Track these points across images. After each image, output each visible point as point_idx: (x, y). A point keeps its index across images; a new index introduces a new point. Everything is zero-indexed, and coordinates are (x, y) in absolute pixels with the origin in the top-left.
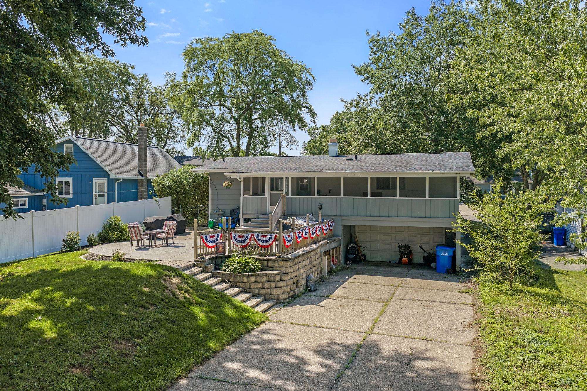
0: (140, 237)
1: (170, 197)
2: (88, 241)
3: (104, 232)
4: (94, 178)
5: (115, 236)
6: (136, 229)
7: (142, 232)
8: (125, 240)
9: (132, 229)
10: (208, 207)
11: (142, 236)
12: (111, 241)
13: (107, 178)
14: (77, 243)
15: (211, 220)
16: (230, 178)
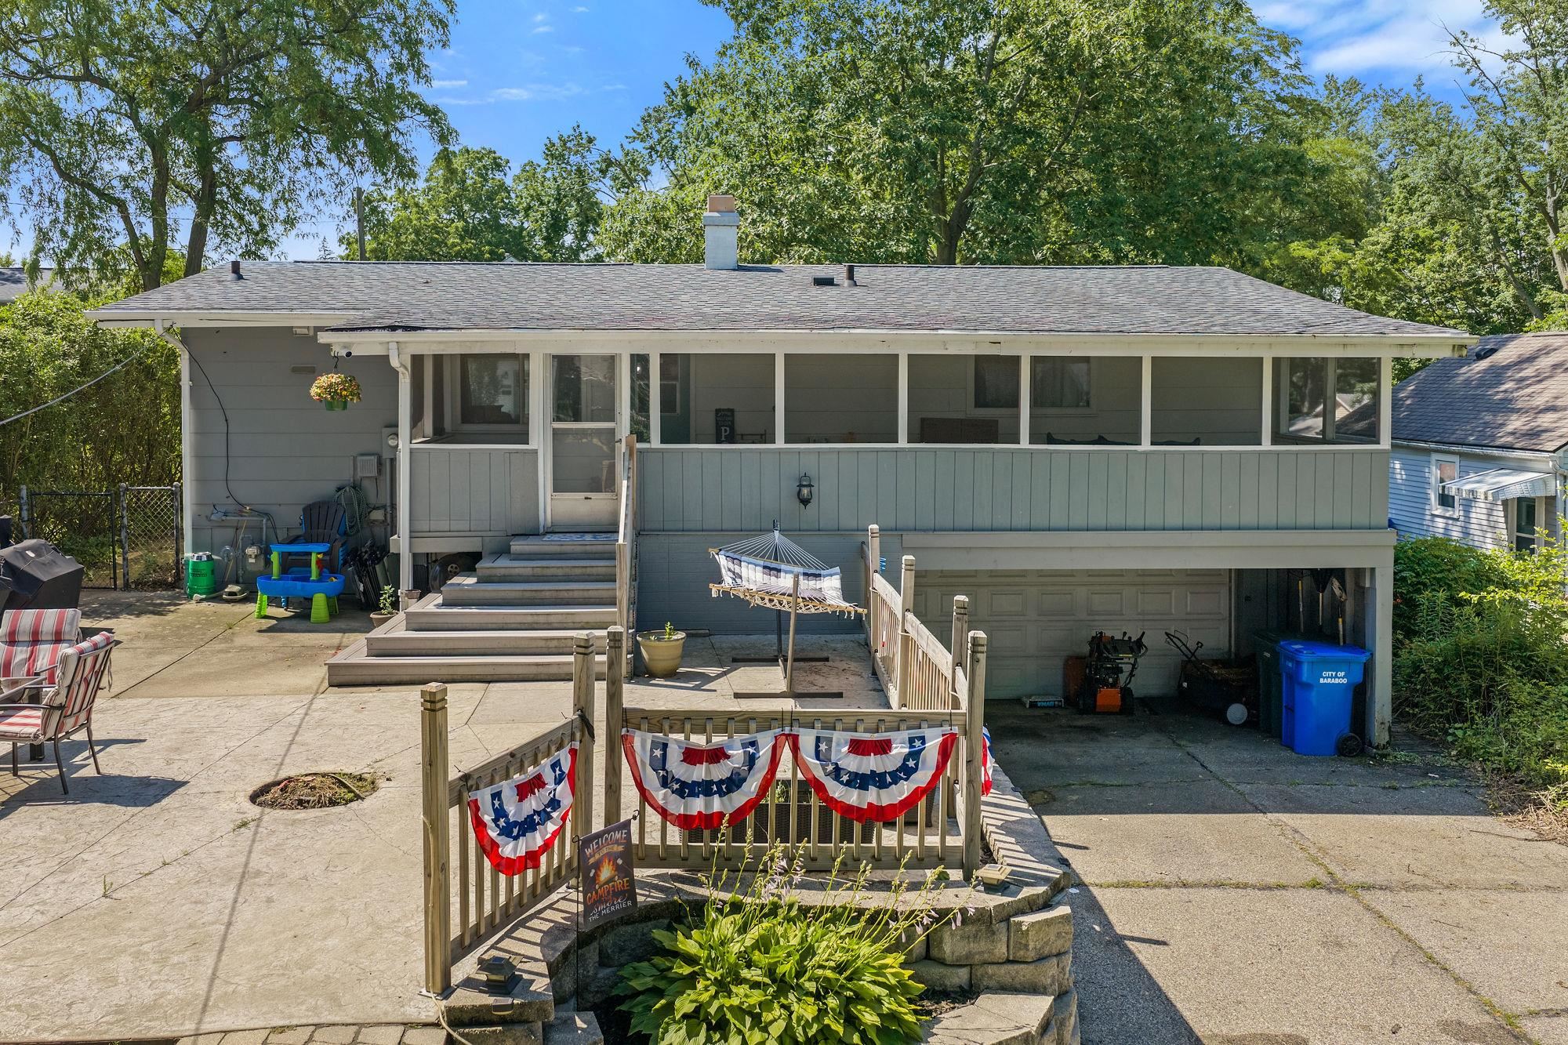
10: (178, 494)
15: (199, 558)
16: (349, 354)
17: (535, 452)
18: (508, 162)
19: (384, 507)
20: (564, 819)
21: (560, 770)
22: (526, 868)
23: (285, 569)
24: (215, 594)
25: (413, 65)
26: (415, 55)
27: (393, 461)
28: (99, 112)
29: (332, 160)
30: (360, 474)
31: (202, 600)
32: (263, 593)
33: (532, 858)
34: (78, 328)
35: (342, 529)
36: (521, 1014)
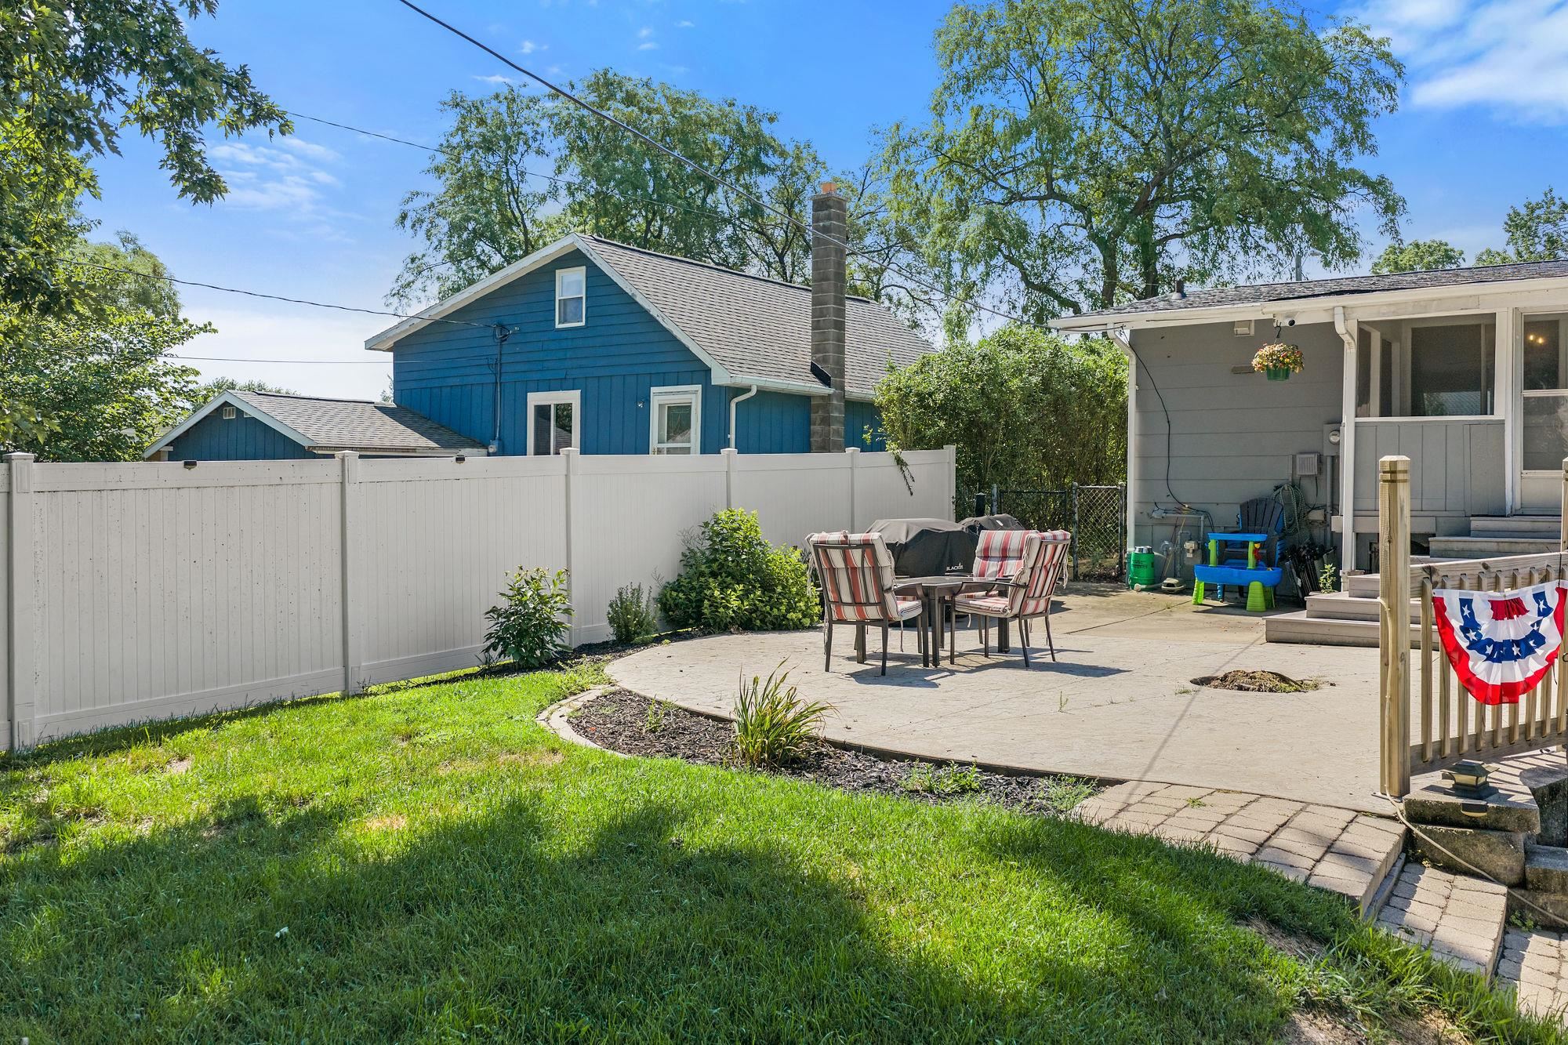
0: (882, 604)
1: (950, 451)
2: (611, 621)
3: (684, 582)
4: (654, 390)
5: (735, 603)
6: (856, 555)
7: (889, 579)
8: (780, 625)
9: (836, 557)
10: (1123, 493)
11: (889, 597)
12: (720, 627)
13: (699, 387)
14: (556, 628)
15: (1141, 550)
16: (1292, 323)
17: (1502, 423)
18: (1462, 253)
19: (1324, 507)
20: (1551, 659)
21: (1545, 604)
22: (1501, 702)
23: (1222, 560)
24: (1154, 586)
25: (1357, 137)
26: (1359, 127)
27: (1335, 460)
28: (1059, 227)
29: (1272, 247)
30: (1299, 473)
31: (1142, 590)
32: (1200, 580)
33: (1509, 692)
34: (1041, 350)
35: (1280, 527)
36: (1497, 820)
